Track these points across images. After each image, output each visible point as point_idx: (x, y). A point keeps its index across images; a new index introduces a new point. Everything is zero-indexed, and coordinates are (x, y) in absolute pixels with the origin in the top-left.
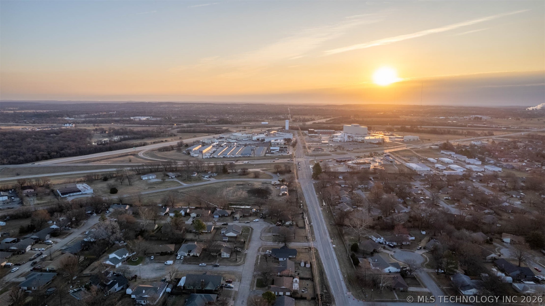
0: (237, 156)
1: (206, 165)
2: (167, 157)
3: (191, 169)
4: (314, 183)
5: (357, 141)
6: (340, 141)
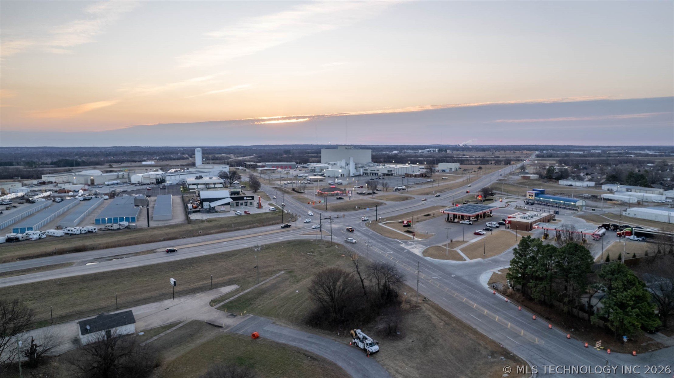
5: (375, 174)
6: (341, 175)
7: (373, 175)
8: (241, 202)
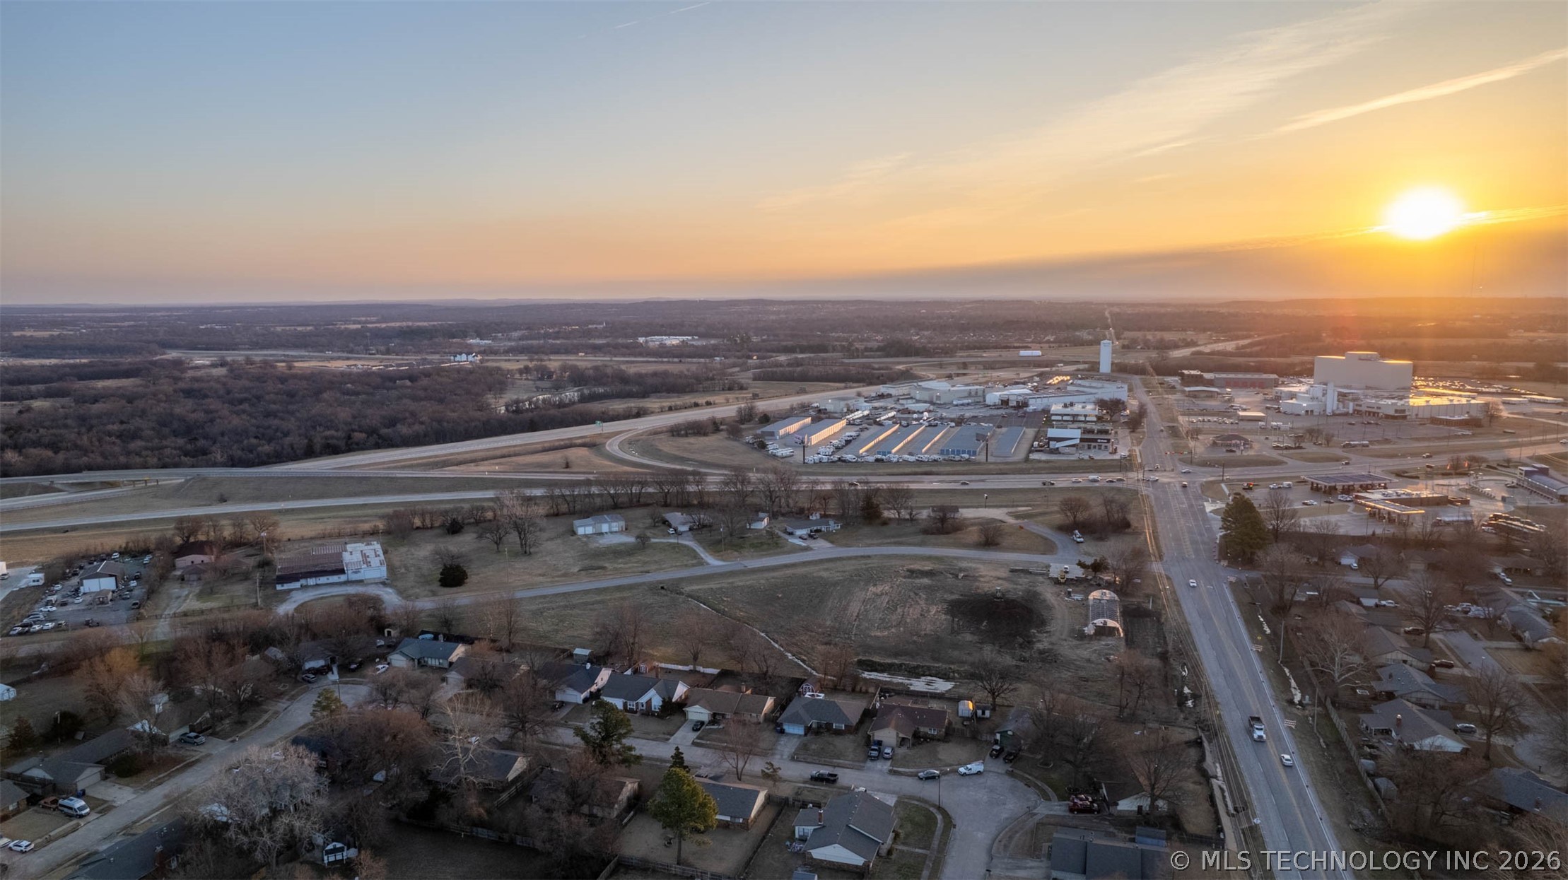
0: (925, 458)
1: (804, 487)
2: (691, 456)
3: (750, 500)
4: (1232, 579)
5: (1374, 413)
6: (1307, 411)
7: (1369, 415)
8: (1093, 444)
